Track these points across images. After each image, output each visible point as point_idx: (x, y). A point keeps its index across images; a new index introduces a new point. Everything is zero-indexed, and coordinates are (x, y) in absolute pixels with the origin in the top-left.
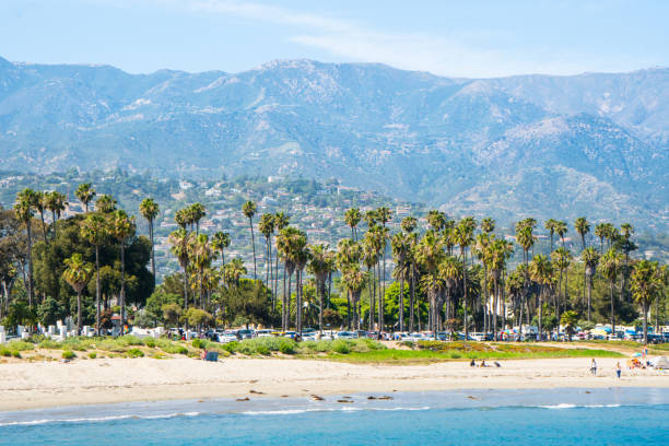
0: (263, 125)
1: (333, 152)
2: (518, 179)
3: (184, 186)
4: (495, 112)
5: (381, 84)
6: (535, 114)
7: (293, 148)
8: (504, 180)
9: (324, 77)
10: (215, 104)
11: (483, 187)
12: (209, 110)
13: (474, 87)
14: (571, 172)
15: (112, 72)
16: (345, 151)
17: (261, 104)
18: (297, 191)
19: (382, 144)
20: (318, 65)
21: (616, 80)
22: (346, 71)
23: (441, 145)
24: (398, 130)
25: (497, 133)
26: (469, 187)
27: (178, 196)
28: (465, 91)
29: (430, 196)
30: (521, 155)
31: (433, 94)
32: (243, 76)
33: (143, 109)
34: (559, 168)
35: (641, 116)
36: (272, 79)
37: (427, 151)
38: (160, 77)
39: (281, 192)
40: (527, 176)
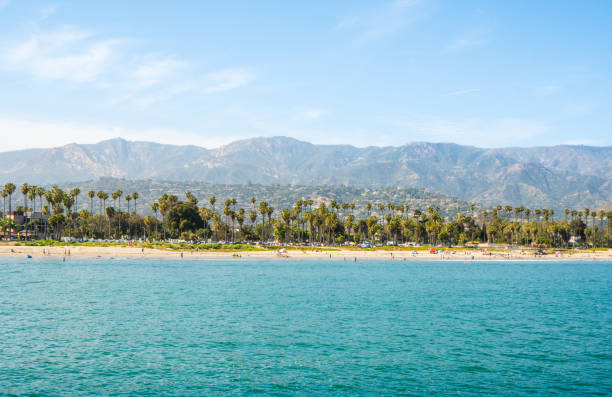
0: (405, 167)
1: (431, 178)
2: (504, 188)
3: (367, 190)
4: (497, 161)
5: (453, 152)
6: (513, 162)
7: (416, 176)
8: (499, 188)
9: (430, 148)
10: (387, 159)
11: (490, 191)
12: (385, 162)
13: (490, 152)
14: (525, 185)
15: (351, 148)
16: (437, 177)
17: (404, 159)
18: (409, 193)
19: (452, 174)
20: (429, 144)
21: (547, 149)
22: (439, 146)
23: (476, 174)
24: (459, 169)
25: (498, 169)
26: (484, 191)
27: (364, 195)
28: (485, 154)
29: (470, 195)
30: (506, 179)
31: (474, 154)
32: (399, 149)
33: (361, 161)
34: (521, 184)
35: (556, 163)
36: (410, 149)
37: (469, 177)
38: (368, 149)
39: (401, 193)
40: (508, 187)
